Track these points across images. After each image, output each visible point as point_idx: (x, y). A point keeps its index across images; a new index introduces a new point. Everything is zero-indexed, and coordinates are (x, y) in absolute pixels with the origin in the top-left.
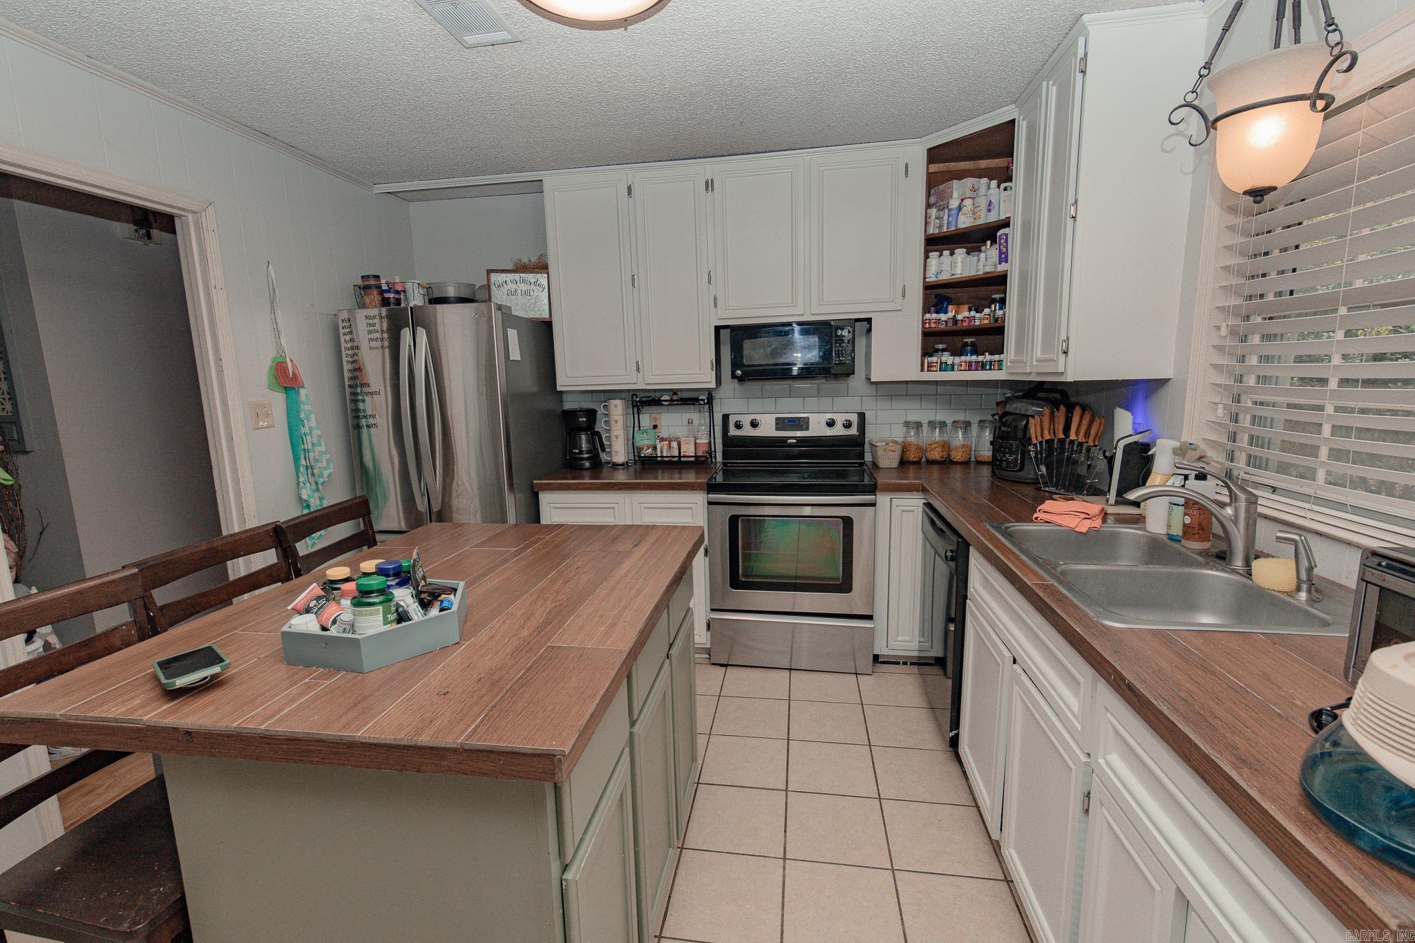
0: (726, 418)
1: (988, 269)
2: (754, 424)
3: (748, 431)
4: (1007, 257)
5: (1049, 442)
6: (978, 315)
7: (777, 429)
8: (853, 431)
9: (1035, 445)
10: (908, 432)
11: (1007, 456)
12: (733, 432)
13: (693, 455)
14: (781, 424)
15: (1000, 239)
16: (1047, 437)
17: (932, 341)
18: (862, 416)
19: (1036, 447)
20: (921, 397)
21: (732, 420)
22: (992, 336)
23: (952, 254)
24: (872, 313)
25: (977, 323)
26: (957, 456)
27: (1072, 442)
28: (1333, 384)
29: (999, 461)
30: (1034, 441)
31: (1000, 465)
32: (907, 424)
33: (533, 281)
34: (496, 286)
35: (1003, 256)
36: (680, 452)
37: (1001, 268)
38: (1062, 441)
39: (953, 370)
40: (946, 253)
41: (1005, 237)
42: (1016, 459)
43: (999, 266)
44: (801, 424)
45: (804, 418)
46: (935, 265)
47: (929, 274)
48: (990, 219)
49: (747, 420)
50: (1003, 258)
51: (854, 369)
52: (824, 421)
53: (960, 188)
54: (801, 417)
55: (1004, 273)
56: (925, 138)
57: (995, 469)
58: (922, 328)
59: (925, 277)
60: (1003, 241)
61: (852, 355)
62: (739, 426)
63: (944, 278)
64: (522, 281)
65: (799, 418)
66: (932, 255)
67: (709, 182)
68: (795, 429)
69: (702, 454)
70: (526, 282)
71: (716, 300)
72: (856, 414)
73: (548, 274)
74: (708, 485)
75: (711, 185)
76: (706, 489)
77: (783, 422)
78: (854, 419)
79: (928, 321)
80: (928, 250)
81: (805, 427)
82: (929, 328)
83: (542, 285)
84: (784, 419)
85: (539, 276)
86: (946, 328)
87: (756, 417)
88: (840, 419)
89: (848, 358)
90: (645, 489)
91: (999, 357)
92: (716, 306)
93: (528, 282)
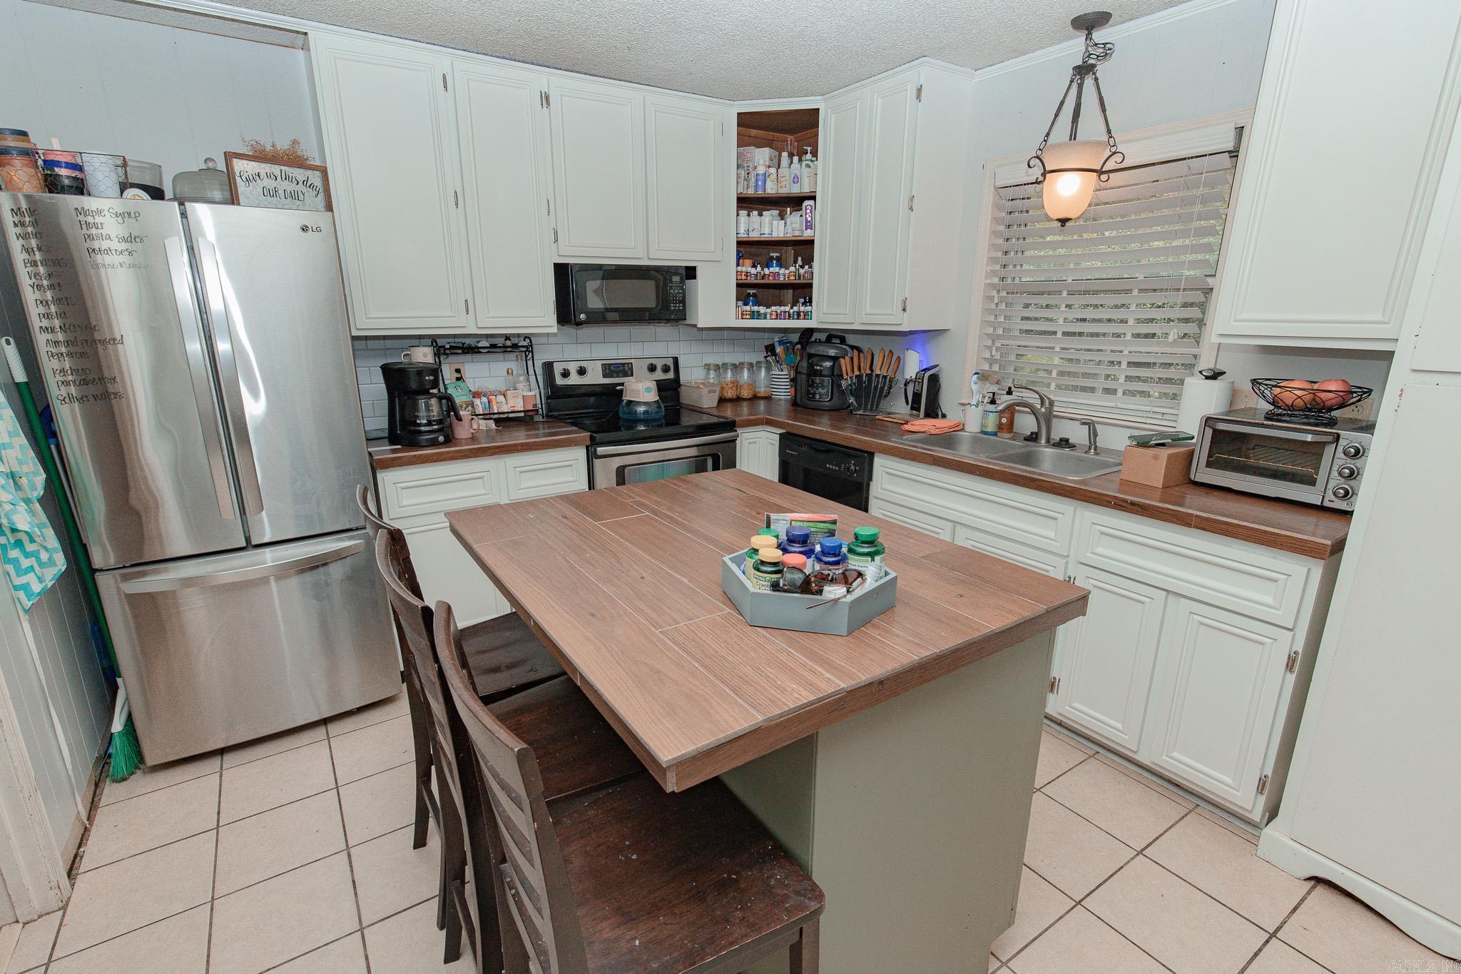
0: (548, 366)
1: (797, 233)
2: (582, 372)
3: (574, 379)
4: (811, 226)
5: (860, 377)
6: (782, 271)
7: (605, 376)
8: (671, 375)
9: (847, 379)
10: (708, 374)
11: (820, 390)
12: (560, 381)
13: (523, 409)
14: (608, 371)
15: (806, 209)
16: (857, 373)
17: (748, 292)
18: (676, 360)
19: (847, 383)
20: (732, 341)
21: (558, 369)
22: (803, 291)
23: (760, 215)
24: (698, 262)
25: (782, 279)
26: (746, 393)
27: (878, 376)
28: (1059, 335)
29: (812, 394)
31: (814, 397)
32: (707, 367)
33: (301, 179)
34: (245, 180)
35: (809, 224)
37: (808, 234)
38: (870, 376)
39: (766, 318)
40: (755, 213)
41: (810, 208)
43: (805, 232)
45: (628, 364)
46: (745, 223)
47: (742, 230)
48: (795, 190)
49: (573, 368)
50: (809, 225)
51: (686, 316)
52: (645, 368)
53: (762, 156)
54: (625, 363)
55: (812, 238)
56: (736, 102)
57: (806, 401)
58: (737, 279)
59: (737, 234)
60: (808, 211)
61: (683, 302)
62: (566, 374)
63: (755, 235)
64: (284, 177)
65: (623, 364)
66: (743, 213)
67: (543, 95)
68: (621, 375)
69: (531, 408)
70: (290, 179)
71: (556, 233)
72: (671, 359)
73: (324, 172)
74: (592, 438)
75: (546, 99)
76: (588, 443)
77: (609, 369)
78: (670, 363)
79: (743, 274)
80: (739, 207)
81: (629, 373)
82: (744, 277)
83: (315, 187)
84: (610, 365)
85: (309, 173)
86: (756, 281)
87: (583, 364)
88: (659, 364)
89: (681, 305)
90: (522, 450)
91: (809, 308)
92: (556, 240)
93: (294, 179)
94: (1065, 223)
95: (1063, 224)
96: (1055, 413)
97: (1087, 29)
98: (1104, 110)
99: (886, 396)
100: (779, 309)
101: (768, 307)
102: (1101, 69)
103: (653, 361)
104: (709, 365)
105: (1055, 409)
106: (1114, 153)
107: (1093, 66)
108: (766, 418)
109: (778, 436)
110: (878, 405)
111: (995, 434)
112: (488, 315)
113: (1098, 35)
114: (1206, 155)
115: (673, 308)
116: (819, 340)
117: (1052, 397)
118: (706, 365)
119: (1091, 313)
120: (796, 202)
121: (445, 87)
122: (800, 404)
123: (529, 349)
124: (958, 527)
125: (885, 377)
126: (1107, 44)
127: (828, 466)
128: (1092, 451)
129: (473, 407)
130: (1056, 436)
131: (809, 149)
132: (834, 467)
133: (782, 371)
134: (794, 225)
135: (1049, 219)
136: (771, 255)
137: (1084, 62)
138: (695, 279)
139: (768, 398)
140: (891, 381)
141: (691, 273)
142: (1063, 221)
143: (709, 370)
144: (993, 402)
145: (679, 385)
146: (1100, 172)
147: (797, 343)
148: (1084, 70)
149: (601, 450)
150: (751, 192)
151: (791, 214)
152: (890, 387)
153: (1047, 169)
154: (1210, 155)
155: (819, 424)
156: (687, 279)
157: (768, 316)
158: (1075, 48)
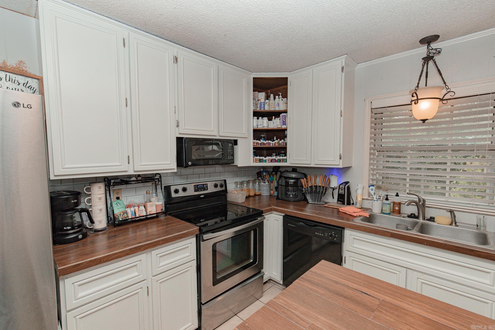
0: (168, 188)
1: (279, 126)
2: (184, 190)
3: (181, 194)
4: (285, 123)
5: (311, 187)
7: (195, 191)
8: (224, 188)
10: (237, 186)
11: (293, 193)
12: (174, 195)
13: (155, 212)
14: (197, 188)
15: (282, 117)
16: (310, 185)
19: (305, 189)
21: (173, 189)
23: (262, 119)
24: (238, 138)
25: (272, 145)
26: (252, 194)
27: (320, 186)
30: (304, 187)
33: (22, 82)
36: (147, 213)
37: (284, 127)
38: (316, 186)
40: (260, 118)
41: (284, 116)
42: (296, 193)
43: (283, 126)
44: (204, 187)
45: (205, 184)
46: (256, 122)
47: (255, 125)
48: (277, 109)
49: (180, 188)
50: (284, 123)
51: (234, 162)
52: (213, 185)
53: (262, 96)
54: (204, 184)
55: (286, 129)
56: (253, 73)
57: (285, 198)
58: (253, 145)
59: (253, 126)
60: (284, 118)
61: (233, 155)
62: (176, 191)
63: (260, 127)
64: (8, 79)
65: (203, 185)
66: (256, 118)
67: (175, 57)
68: (202, 190)
69: (160, 211)
70: (13, 81)
71: (178, 122)
72: (224, 181)
73: (40, 80)
74: (200, 230)
75: (176, 59)
76: (198, 232)
77: (197, 187)
78: (223, 183)
79: (255, 143)
80: (254, 116)
81: (206, 188)
82: (256, 145)
83: (32, 88)
84: (197, 185)
85: (29, 79)
86: (261, 146)
87: (185, 186)
88: (219, 183)
89: (232, 157)
90: (163, 244)
91: (285, 158)
92: (178, 126)
93: (16, 82)
94: (425, 121)
95: (424, 122)
96: (426, 205)
97: (428, 43)
98: (441, 74)
99: (324, 195)
100: (270, 158)
101: (265, 157)
102: (436, 58)
103: (217, 182)
104: (237, 182)
105: (426, 203)
106: (449, 92)
107: (433, 57)
108: (273, 208)
109: (283, 216)
110: (321, 199)
111: (389, 214)
112: (141, 164)
113: (434, 45)
114: (490, 94)
115: (229, 158)
116: (287, 170)
117: (424, 198)
118: (236, 182)
119: (423, 160)
120: (277, 114)
121: (124, 45)
122: (281, 198)
123: (160, 180)
124: (408, 270)
125: (323, 187)
126: (437, 49)
127: (316, 233)
128: (454, 224)
129: (127, 214)
130: (428, 216)
131: (280, 94)
132: (320, 234)
133: (265, 183)
134: (277, 123)
135: (416, 120)
136: (261, 136)
137: (428, 56)
138: (237, 145)
139: (260, 195)
140: (326, 189)
141: (235, 142)
142: (424, 121)
143: (237, 184)
144: (387, 199)
145: (227, 193)
146: (442, 100)
147: (273, 172)
148: (428, 59)
149: (205, 237)
150: (258, 109)
151: (275, 119)
152: (326, 191)
153: (419, 98)
154: (492, 93)
155: (306, 212)
156: (234, 145)
157: (267, 161)
158: (423, 50)
